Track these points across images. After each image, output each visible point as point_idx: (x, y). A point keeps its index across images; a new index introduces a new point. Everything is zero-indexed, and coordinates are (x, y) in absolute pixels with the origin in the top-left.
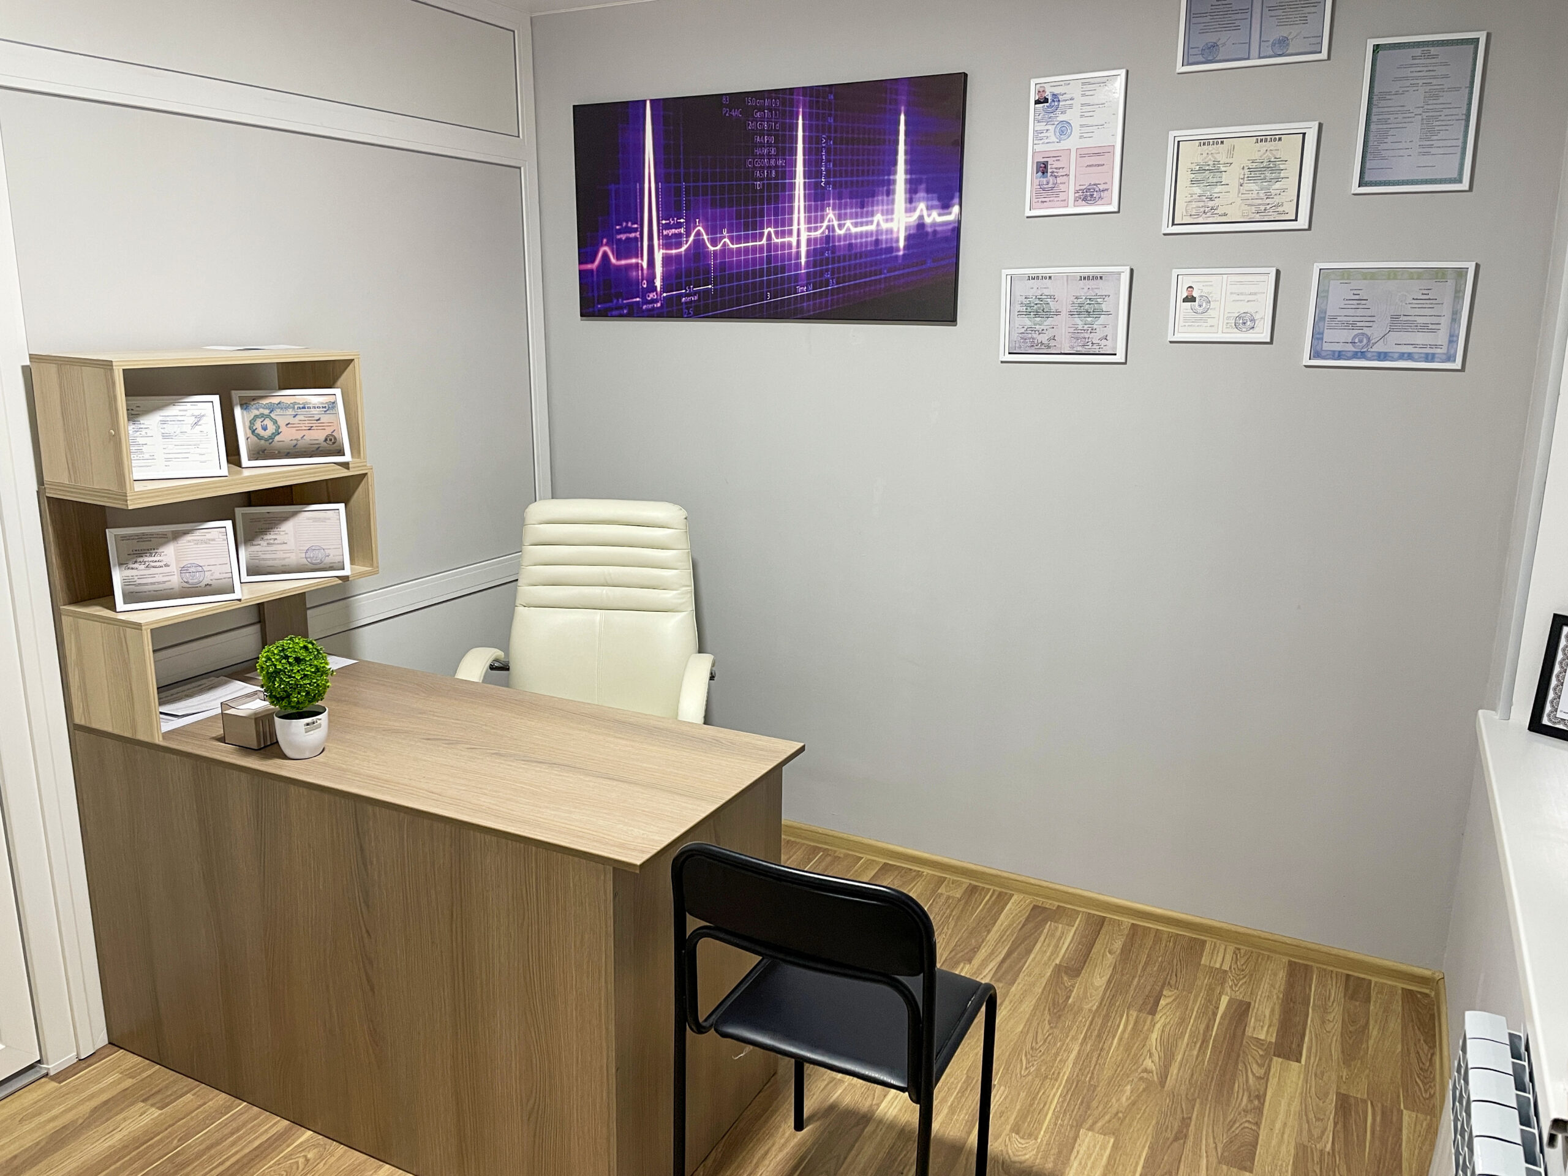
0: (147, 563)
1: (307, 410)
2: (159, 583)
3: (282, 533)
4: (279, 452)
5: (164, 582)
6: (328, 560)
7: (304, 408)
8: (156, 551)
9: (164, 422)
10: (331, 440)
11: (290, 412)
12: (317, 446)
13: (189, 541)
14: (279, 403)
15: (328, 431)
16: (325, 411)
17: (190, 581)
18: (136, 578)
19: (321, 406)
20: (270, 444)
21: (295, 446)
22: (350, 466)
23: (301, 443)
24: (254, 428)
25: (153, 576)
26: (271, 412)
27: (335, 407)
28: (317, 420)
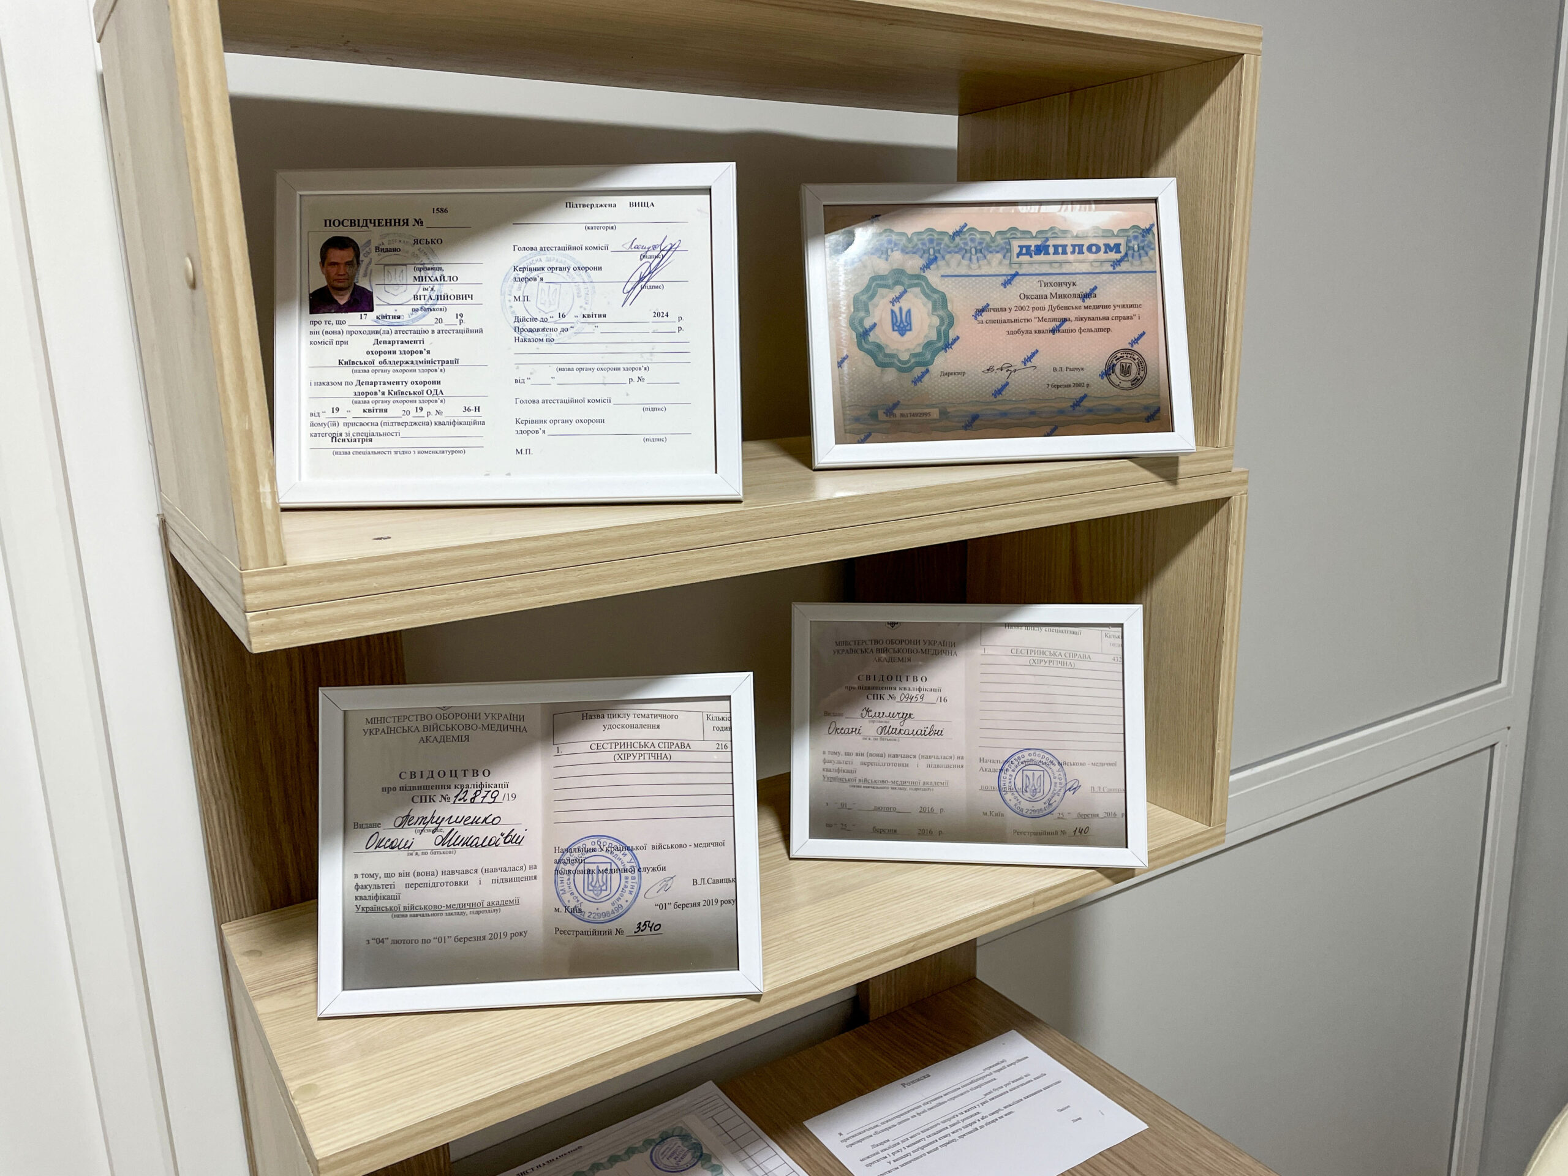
0: (445, 828)
1: (1051, 257)
2: (476, 908)
3: (931, 697)
4: (944, 413)
5: (496, 906)
6: (1070, 805)
7: (1041, 249)
8: (481, 779)
9: (526, 274)
10: (1126, 371)
11: (996, 264)
12: (1078, 393)
13: (599, 747)
14: (958, 233)
15: (1120, 337)
16: (1118, 262)
17: (587, 907)
18: (400, 882)
19: (1101, 242)
20: (916, 381)
21: (999, 392)
22: (1183, 469)
23: (1023, 382)
24: (867, 324)
25: (458, 878)
26: (927, 266)
27: (1150, 246)
28: (1086, 296)
